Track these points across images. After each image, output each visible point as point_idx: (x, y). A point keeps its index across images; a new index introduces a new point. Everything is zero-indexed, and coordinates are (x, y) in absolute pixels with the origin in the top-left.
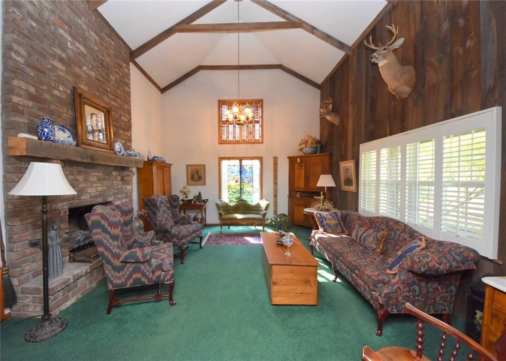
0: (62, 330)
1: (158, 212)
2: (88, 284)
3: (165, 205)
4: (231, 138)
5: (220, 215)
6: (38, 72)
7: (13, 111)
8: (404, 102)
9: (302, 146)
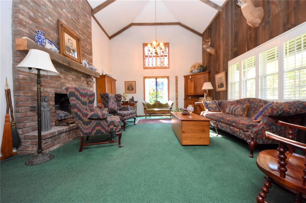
0: (51, 159)
1: (109, 101)
2: (67, 138)
3: (113, 99)
4: (151, 66)
5: (145, 109)
6: (35, 4)
7: (19, 24)
8: (256, 29)
9: (192, 69)
